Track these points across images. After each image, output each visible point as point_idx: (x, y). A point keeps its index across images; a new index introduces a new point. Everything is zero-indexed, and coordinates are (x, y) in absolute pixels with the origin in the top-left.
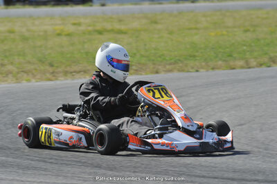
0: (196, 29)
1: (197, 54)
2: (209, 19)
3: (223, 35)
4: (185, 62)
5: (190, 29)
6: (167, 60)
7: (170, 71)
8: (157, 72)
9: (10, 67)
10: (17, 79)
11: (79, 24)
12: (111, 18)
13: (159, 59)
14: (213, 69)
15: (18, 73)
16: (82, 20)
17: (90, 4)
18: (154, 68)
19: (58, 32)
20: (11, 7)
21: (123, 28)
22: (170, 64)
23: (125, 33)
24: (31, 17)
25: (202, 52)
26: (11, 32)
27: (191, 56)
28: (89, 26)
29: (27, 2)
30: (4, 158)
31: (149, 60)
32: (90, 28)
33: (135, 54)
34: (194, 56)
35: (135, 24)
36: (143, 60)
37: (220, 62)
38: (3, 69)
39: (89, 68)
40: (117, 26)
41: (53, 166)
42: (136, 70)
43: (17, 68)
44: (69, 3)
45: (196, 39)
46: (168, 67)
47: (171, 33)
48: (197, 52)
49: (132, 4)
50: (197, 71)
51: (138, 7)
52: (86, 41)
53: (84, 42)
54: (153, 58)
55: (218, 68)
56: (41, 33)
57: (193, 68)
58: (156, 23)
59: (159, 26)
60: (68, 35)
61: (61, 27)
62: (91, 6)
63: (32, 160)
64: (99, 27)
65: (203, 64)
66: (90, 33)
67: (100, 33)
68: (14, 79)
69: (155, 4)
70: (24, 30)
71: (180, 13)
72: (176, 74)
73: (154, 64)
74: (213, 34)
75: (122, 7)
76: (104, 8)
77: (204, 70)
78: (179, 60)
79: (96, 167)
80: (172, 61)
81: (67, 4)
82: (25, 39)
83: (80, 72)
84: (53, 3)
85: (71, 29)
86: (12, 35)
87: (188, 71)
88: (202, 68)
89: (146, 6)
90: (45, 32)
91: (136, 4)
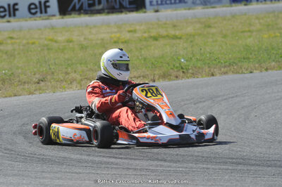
0: (249, 31)
1: (250, 56)
2: (261, 21)
3: (276, 37)
4: (240, 64)
5: (243, 32)
6: (222, 63)
7: (226, 73)
8: (213, 75)
9: (73, 75)
10: (81, 86)
11: (135, 31)
12: (165, 24)
13: (214, 62)
14: (267, 69)
15: (82, 80)
16: (138, 28)
17: (144, 10)
18: (210, 71)
19: (115, 39)
20: (67, 16)
21: (177, 33)
22: (225, 67)
23: (180, 38)
24: (87, 26)
25: (255, 55)
26: (70, 41)
27: (244, 59)
28: (145, 32)
29: (82, 11)
30: (78, 156)
31: (205, 64)
32: (146, 35)
33: (191, 58)
34: (248, 58)
35: (190, 30)
36: (199, 64)
37: (273, 63)
38: (67, 76)
39: (148, 73)
40: (172, 32)
41: (123, 161)
42: (193, 74)
43: (81, 75)
44: (123, 10)
45: (250, 41)
46: (223, 69)
47: (225, 36)
48: (251, 54)
49: (185, 9)
50: (251, 72)
51: (191, 11)
52: (142, 47)
53: (141, 49)
54: (208, 62)
55: (271, 69)
56: (99, 42)
57: (247, 70)
58: (209, 27)
59: (213, 30)
60: (125, 42)
61: (118, 35)
62: (145, 12)
63: (104, 157)
64: (154, 33)
65: (257, 65)
66: (146, 39)
67: (156, 39)
68: (79, 86)
69: (207, 8)
70: (82, 39)
71: (234, 16)
72: (230, 76)
73: (209, 67)
74: (265, 36)
75: (175, 12)
76: (158, 14)
77: (257, 71)
78: (234, 63)
79: (161, 160)
80: (227, 64)
81: (122, 12)
82: (83, 48)
83: (140, 77)
84: (106, 11)
85: (127, 36)
86: (71, 45)
87: (242, 73)
88: (256, 69)
89: (199, 11)
90: (102, 39)
91: (189, 9)
